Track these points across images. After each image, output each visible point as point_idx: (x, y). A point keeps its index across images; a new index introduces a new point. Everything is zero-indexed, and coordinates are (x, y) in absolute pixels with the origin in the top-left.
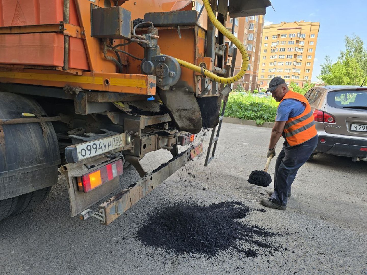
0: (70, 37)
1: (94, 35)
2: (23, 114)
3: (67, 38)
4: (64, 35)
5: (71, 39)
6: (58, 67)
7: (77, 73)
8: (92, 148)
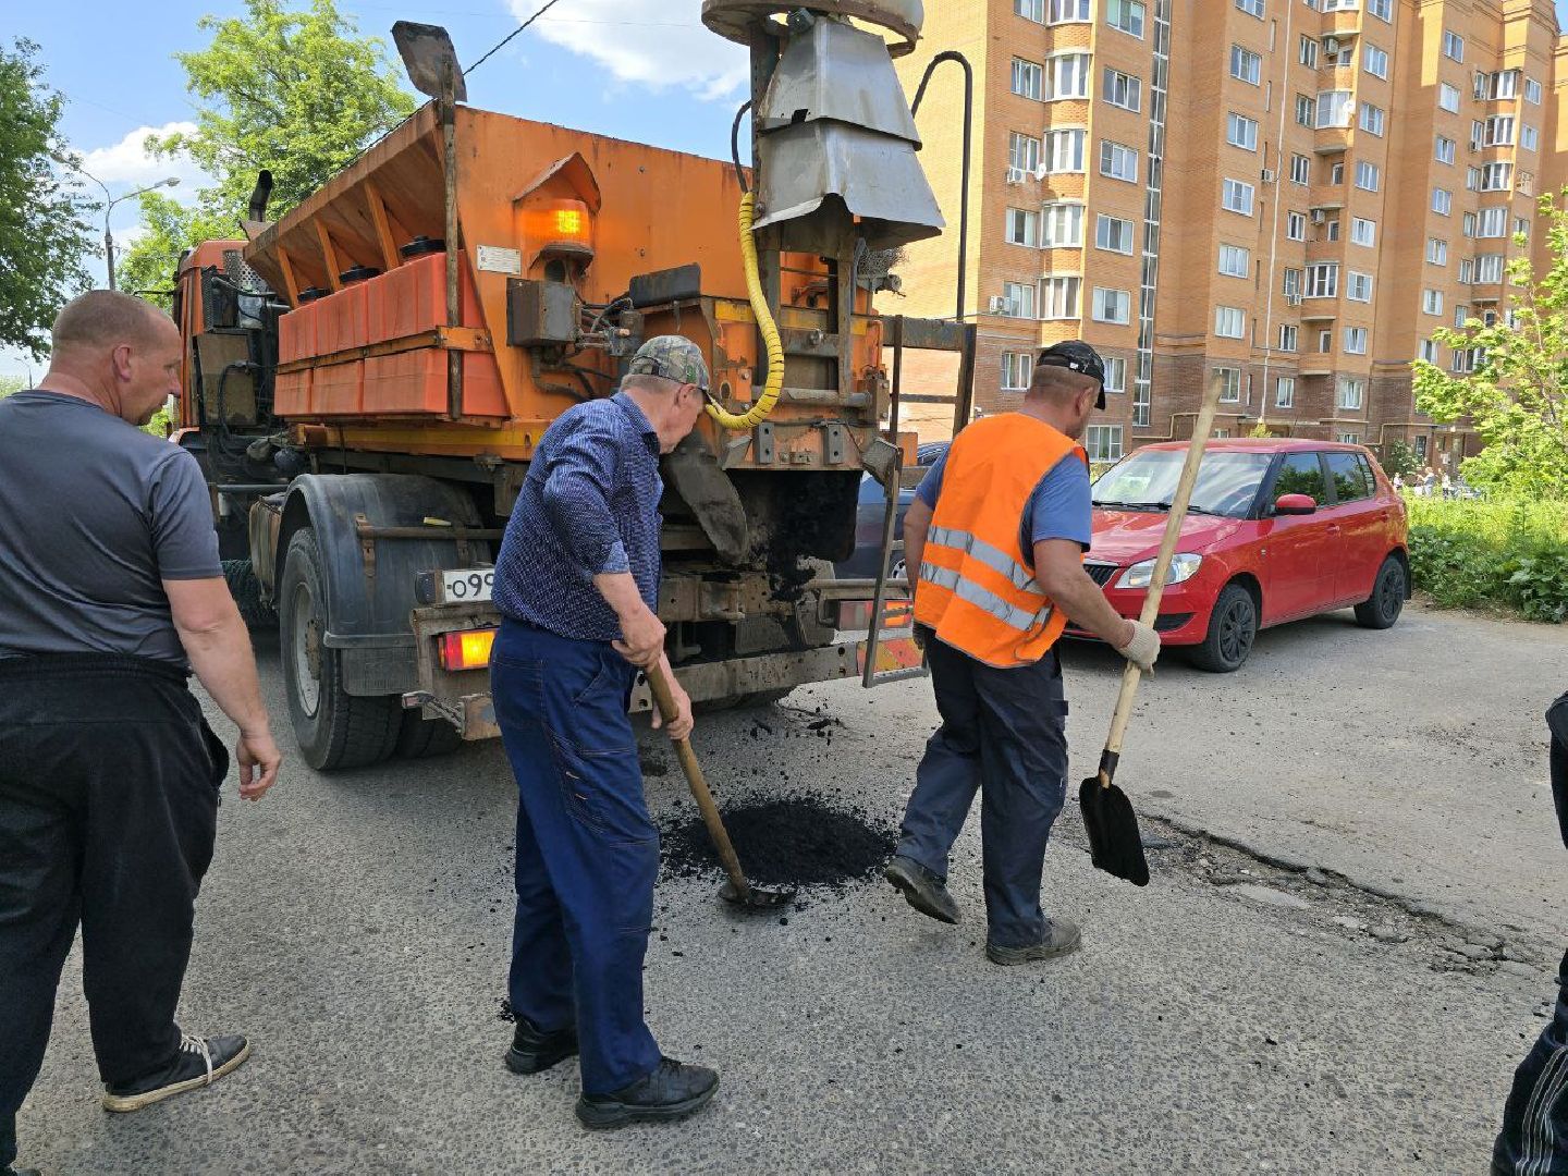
0: (461, 353)
1: (512, 342)
2: (426, 520)
3: (455, 356)
4: (449, 351)
5: (466, 357)
6: (440, 414)
7: (487, 424)
8: (484, 584)
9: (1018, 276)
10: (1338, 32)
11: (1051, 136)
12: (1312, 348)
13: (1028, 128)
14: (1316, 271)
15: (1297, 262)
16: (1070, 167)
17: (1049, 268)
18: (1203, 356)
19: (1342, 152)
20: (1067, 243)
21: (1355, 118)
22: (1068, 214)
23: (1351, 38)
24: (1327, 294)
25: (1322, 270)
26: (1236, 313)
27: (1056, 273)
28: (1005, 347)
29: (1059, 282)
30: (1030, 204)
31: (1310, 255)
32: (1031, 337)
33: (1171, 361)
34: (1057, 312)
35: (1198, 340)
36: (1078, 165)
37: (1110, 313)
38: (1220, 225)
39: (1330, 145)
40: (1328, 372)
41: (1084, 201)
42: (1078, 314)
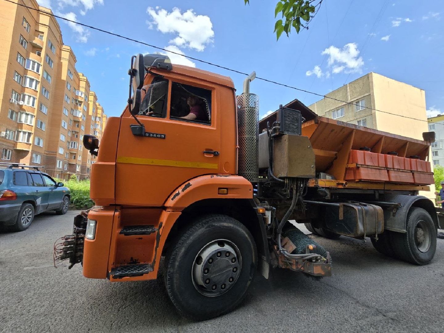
9: (10, 128)
10: (79, 100)
11: (24, 96)
12: (71, 158)
13: (17, 90)
14: (73, 143)
15: (69, 140)
16: (31, 105)
17: (22, 128)
18: (56, 157)
19: (79, 122)
20: (28, 123)
21: (82, 116)
22: (29, 117)
23: (81, 102)
24: (75, 148)
25: (75, 143)
26: (62, 149)
27: (24, 130)
28: (4, 147)
29: (25, 133)
30: (16, 110)
31: (71, 139)
32: (13, 145)
33: (46, 157)
34: (23, 140)
35: (54, 153)
36: (33, 105)
37: (39, 143)
38: (61, 129)
39: (76, 120)
40: (75, 163)
41: (35, 114)
42: (31, 142)
